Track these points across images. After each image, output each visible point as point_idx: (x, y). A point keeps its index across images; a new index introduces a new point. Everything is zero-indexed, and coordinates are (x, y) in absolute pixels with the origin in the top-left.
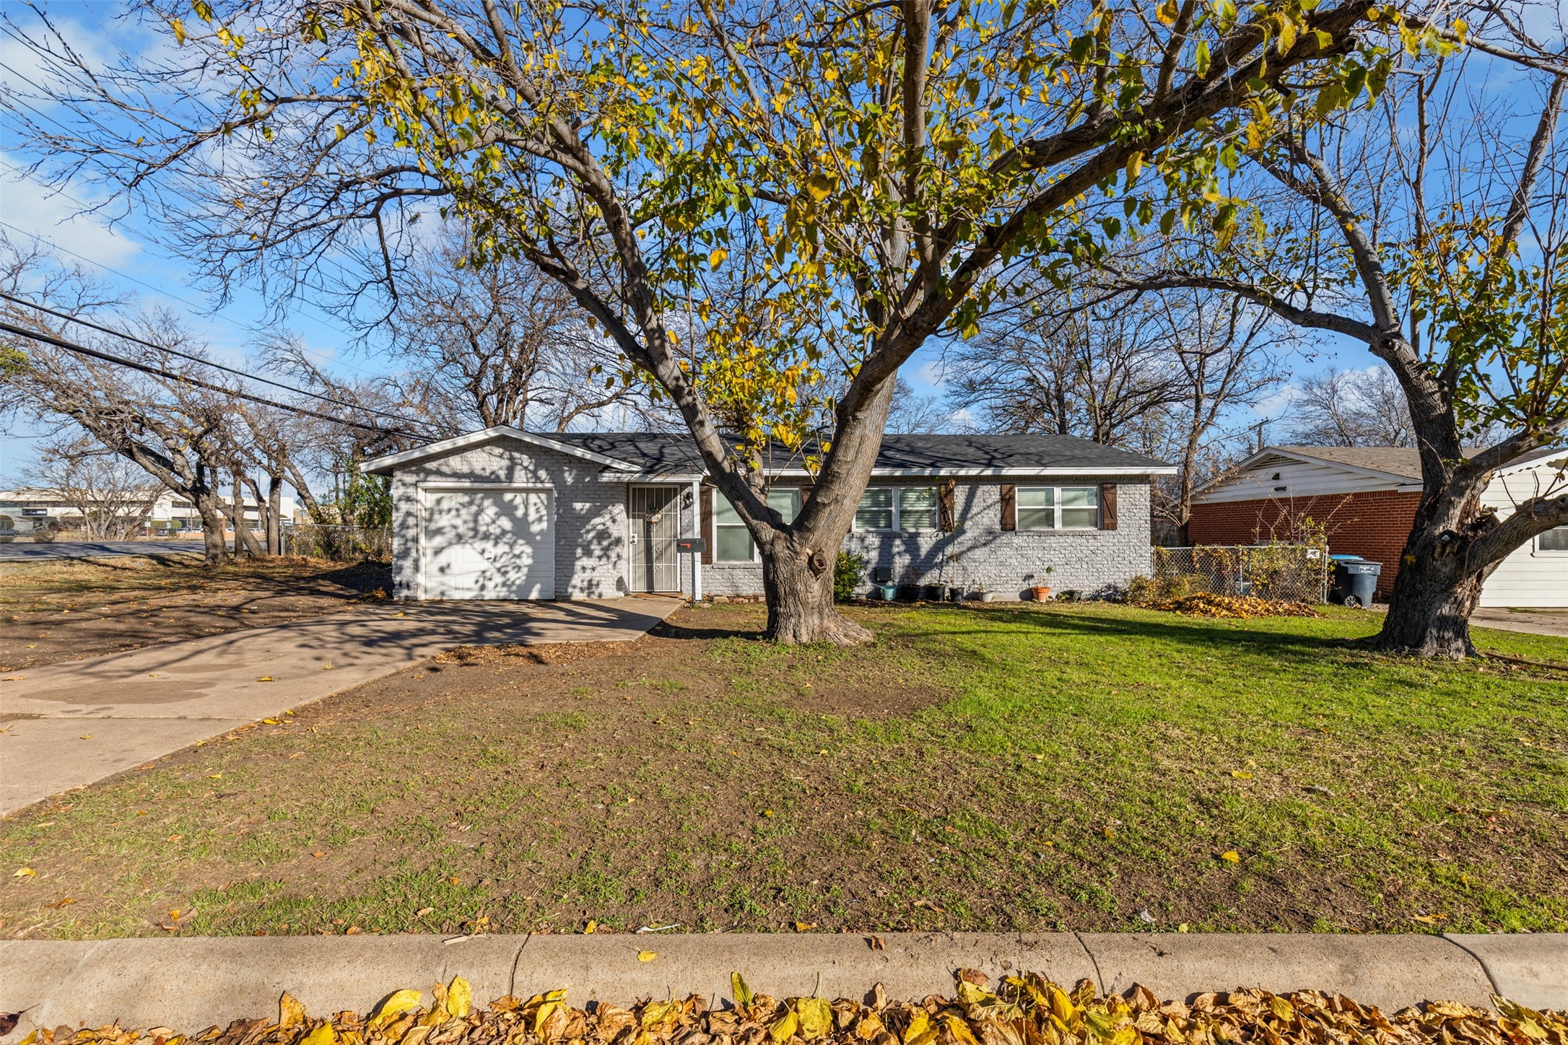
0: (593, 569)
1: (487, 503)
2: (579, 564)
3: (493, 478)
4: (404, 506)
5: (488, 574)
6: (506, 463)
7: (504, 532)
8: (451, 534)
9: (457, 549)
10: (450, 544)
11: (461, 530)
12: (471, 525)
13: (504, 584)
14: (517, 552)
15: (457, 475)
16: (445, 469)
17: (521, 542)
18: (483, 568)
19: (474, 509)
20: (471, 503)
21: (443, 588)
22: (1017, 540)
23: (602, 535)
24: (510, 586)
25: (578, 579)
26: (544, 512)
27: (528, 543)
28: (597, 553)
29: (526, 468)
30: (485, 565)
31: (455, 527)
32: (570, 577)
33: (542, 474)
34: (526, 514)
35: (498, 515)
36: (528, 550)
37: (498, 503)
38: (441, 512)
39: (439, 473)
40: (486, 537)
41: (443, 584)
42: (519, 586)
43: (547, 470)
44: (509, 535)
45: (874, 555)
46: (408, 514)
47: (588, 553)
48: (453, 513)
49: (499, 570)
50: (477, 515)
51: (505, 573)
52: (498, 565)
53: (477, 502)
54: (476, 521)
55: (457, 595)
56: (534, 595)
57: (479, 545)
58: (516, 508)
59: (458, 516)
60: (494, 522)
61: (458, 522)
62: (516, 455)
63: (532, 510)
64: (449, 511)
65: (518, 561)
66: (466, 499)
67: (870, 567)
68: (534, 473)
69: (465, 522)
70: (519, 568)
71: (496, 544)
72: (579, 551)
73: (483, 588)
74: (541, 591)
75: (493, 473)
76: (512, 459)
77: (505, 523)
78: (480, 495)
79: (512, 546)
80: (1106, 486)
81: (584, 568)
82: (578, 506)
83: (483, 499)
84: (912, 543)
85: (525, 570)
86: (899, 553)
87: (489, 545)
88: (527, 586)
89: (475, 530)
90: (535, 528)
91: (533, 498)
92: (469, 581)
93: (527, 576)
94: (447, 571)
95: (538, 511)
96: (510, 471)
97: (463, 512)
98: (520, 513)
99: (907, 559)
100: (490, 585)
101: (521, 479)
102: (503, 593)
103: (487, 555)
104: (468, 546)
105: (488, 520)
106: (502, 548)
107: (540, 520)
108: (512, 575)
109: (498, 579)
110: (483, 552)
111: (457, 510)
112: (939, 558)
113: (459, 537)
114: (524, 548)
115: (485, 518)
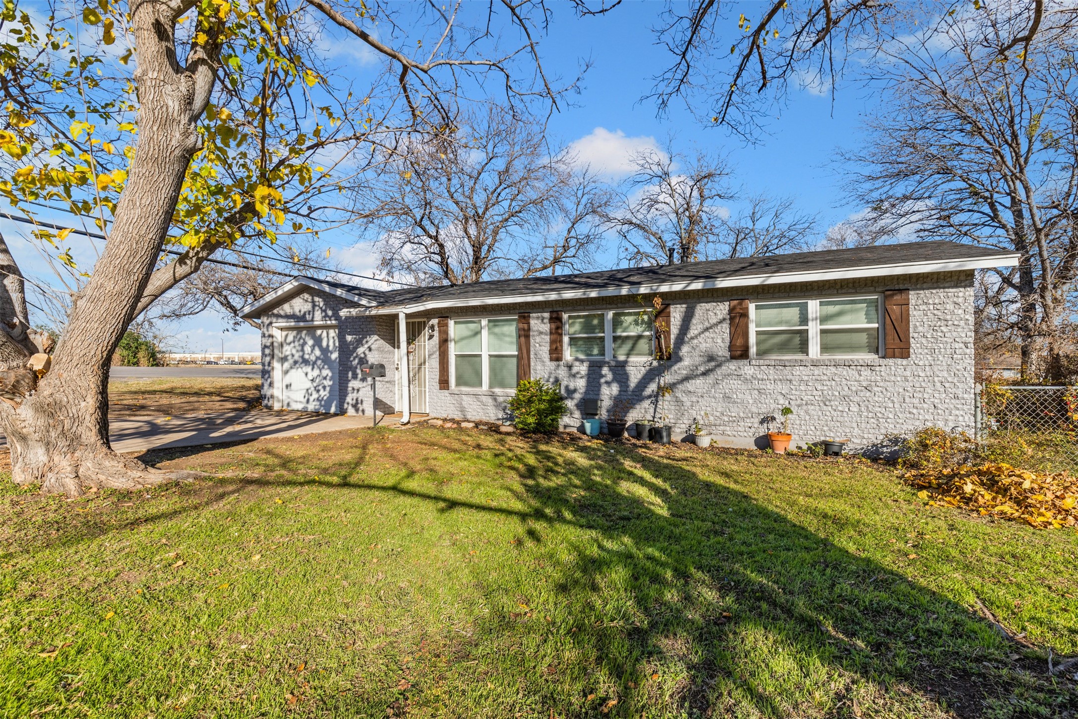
0: (358, 390)
1: (308, 337)
2: (350, 385)
3: (306, 318)
5: (310, 391)
6: (310, 305)
7: (317, 359)
8: (291, 361)
9: (294, 372)
10: (291, 368)
11: (296, 357)
12: (301, 354)
13: (318, 399)
14: (324, 375)
15: (287, 317)
16: (282, 313)
17: (326, 367)
18: (308, 387)
19: (302, 342)
20: (300, 338)
21: (288, 400)
22: (751, 370)
23: (363, 361)
24: (321, 401)
25: (350, 398)
26: (337, 343)
27: (329, 368)
28: (360, 376)
29: (321, 309)
30: (309, 384)
31: (293, 355)
32: (345, 396)
33: (330, 313)
34: (328, 346)
35: (314, 346)
36: (330, 373)
37: (314, 337)
38: (286, 344)
39: (281, 315)
40: (308, 363)
41: (288, 398)
42: (325, 401)
43: (331, 310)
44: (320, 362)
45: (581, 384)
47: (355, 377)
48: (292, 345)
49: (315, 388)
50: (303, 346)
51: (318, 391)
52: (315, 384)
53: (303, 337)
54: (303, 351)
55: (295, 406)
56: (333, 409)
57: (305, 369)
58: (323, 340)
59: (295, 347)
60: (312, 351)
61: (295, 351)
62: (316, 299)
63: (331, 342)
64: (290, 343)
65: (325, 382)
66: (295, 335)
67: (578, 396)
68: (326, 312)
69: (298, 352)
70: (325, 387)
71: (313, 369)
72: (350, 374)
73: (308, 401)
74: (336, 407)
75: (304, 314)
76: (313, 302)
77: (318, 352)
78: (302, 332)
79: (321, 370)
80: (892, 292)
81: (353, 389)
82: (349, 338)
83: (305, 334)
84: (620, 371)
85: (328, 389)
86: (607, 383)
87: (309, 369)
88: (329, 402)
89: (303, 357)
90: (333, 356)
91: (330, 332)
92: (301, 396)
93: (329, 394)
94: (290, 388)
95: (334, 342)
96: (313, 312)
97: (297, 344)
98: (324, 344)
99: (615, 389)
100: (311, 399)
102: (317, 406)
103: (309, 377)
104: (299, 369)
106: (316, 372)
107: (335, 349)
108: (322, 393)
109: (315, 396)
110: (307, 374)
111: (294, 343)
112: (652, 387)
113: (296, 362)
114: (326, 372)
115: (308, 349)
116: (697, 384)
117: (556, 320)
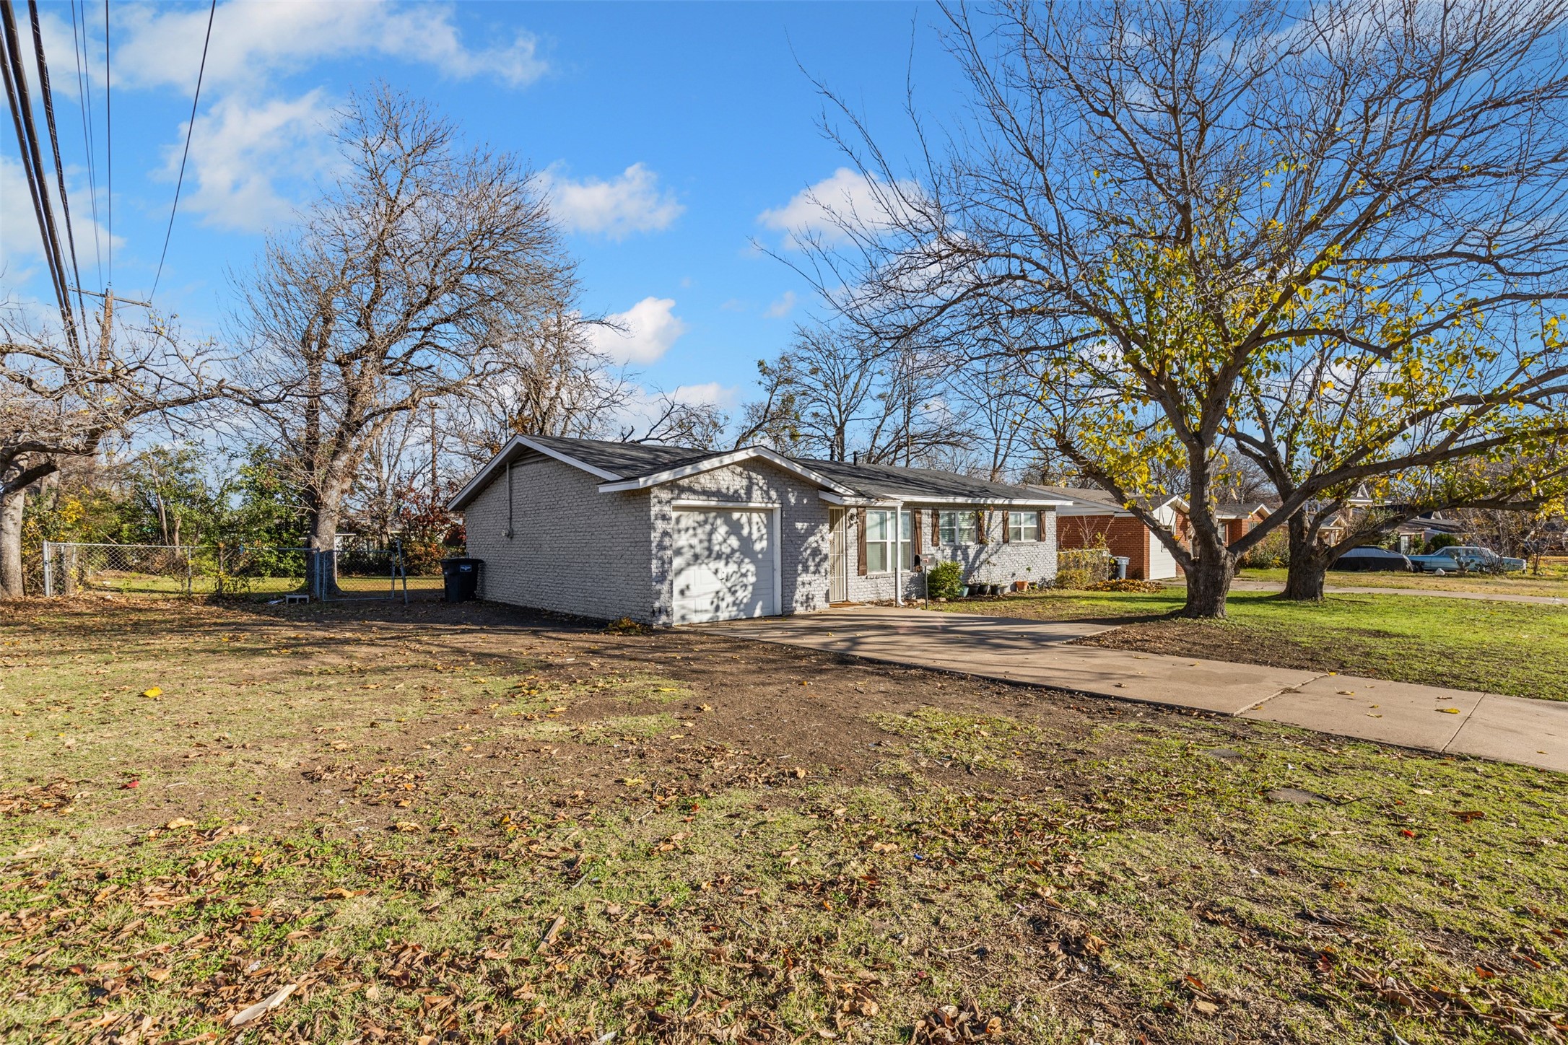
0: (809, 584)
1: (719, 521)
2: (800, 579)
3: (735, 497)
4: (660, 525)
5: (721, 594)
6: (745, 482)
7: (733, 551)
8: (688, 554)
9: (694, 569)
10: (689, 565)
11: (698, 550)
12: (706, 544)
13: (734, 604)
14: (744, 571)
15: (706, 493)
16: (697, 487)
17: (747, 560)
18: (717, 589)
19: (708, 527)
20: (706, 522)
21: (683, 612)
22: (1009, 549)
23: (816, 552)
24: (739, 605)
25: (799, 595)
26: (764, 531)
27: (752, 562)
28: (812, 569)
29: (761, 488)
30: (718, 586)
31: (691, 547)
32: (793, 593)
33: (773, 494)
34: (750, 533)
35: (729, 534)
36: (752, 568)
37: (728, 522)
38: (679, 531)
39: (690, 490)
40: (719, 557)
41: (683, 608)
42: (746, 604)
43: (777, 491)
44: (737, 554)
46: (665, 534)
47: (806, 569)
48: (691, 532)
49: (730, 589)
50: (711, 534)
51: (734, 593)
52: (729, 584)
53: (711, 520)
54: (710, 541)
55: (695, 619)
56: (757, 613)
57: (713, 565)
58: (742, 527)
59: (695, 535)
60: (725, 541)
61: (695, 541)
62: (753, 475)
63: (755, 528)
64: (687, 530)
65: (745, 580)
66: (701, 518)
68: (767, 493)
69: (701, 541)
70: (746, 586)
71: (727, 564)
72: (800, 567)
73: (717, 608)
74: (762, 608)
75: (736, 491)
76: (750, 478)
77: (734, 542)
78: (713, 514)
79: (740, 563)
80: (1040, 511)
81: (803, 584)
82: (799, 525)
83: (715, 518)
84: (965, 553)
85: (750, 588)
86: (960, 560)
87: (721, 564)
88: (751, 606)
89: (709, 549)
90: (758, 547)
91: (755, 517)
92: (705, 603)
93: (753, 594)
94: (687, 593)
95: (759, 530)
96: (749, 490)
97: (699, 531)
98: (745, 532)
99: (963, 565)
100: (723, 605)
101: (757, 500)
102: (733, 611)
103: (720, 575)
104: (704, 566)
105: (720, 539)
106: (732, 567)
107: (761, 538)
108: (740, 594)
109: (729, 599)
110: (716, 572)
111: (694, 529)
112: (978, 563)
113: (696, 557)
114: (749, 567)
115: (717, 537)
116: (993, 559)
117: (936, 516)
